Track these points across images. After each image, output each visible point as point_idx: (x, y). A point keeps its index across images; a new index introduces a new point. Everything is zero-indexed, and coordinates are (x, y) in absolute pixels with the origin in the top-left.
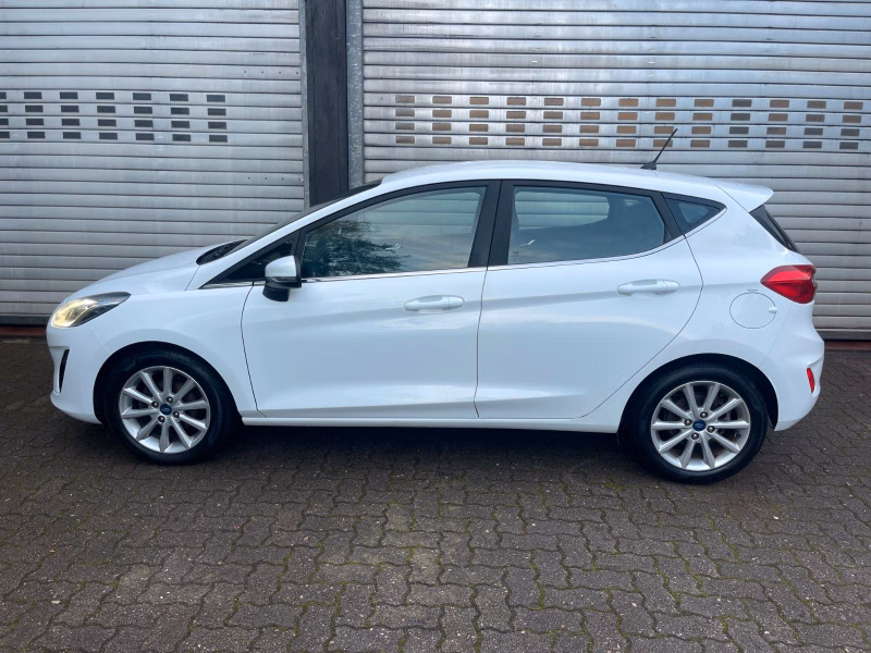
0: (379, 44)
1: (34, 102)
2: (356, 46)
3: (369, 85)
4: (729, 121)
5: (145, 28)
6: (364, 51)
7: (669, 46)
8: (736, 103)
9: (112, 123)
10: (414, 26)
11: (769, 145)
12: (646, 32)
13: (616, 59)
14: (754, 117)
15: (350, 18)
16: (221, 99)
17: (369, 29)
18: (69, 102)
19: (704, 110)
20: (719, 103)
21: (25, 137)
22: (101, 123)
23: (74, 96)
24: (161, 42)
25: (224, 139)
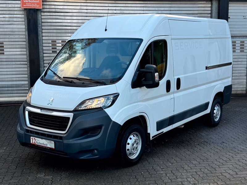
0: (46, 28)
2: (40, 28)
3: (44, 38)
6: (42, 30)
10: (55, 23)
15: (38, 21)
16: (2, 43)
17: (43, 24)
25: (3, 53)
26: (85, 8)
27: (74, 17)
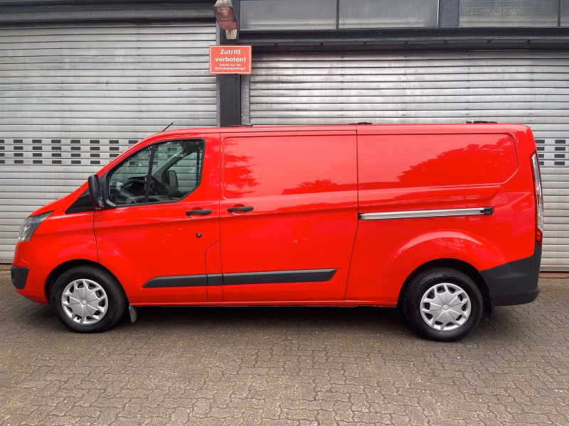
0: (259, 114)
1: (76, 145)
2: (246, 116)
5: (137, 108)
6: (250, 118)
7: (413, 113)
10: (277, 106)
12: (400, 106)
13: (384, 120)
15: (243, 101)
17: (253, 107)
18: (95, 145)
21: (70, 163)
24: (144, 115)
26: (340, 72)
27: (314, 91)
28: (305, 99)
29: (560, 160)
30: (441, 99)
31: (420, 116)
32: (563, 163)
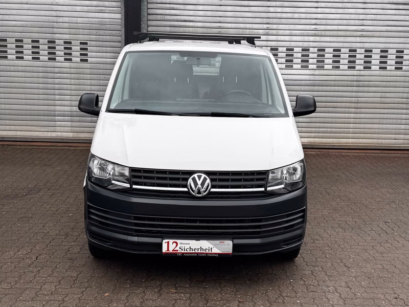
0: (154, 23)
1: (3, 43)
2: (145, 24)
4: (301, 57)
5: (54, 13)
6: (148, 26)
7: (275, 26)
8: (303, 50)
9: (38, 53)
10: (169, 16)
11: (317, 67)
12: (265, 21)
13: (253, 31)
14: (311, 55)
15: (142, 12)
16: (86, 44)
17: (150, 17)
18: (19, 44)
19: (290, 53)
20: (296, 49)
22: (33, 53)
23: (22, 41)
24: (61, 19)
25: (87, 60)
27: (199, 6)
28: (191, 13)
29: (383, 65)
30: (296, 16)
31: (279, 28)
32: (386, 68)
